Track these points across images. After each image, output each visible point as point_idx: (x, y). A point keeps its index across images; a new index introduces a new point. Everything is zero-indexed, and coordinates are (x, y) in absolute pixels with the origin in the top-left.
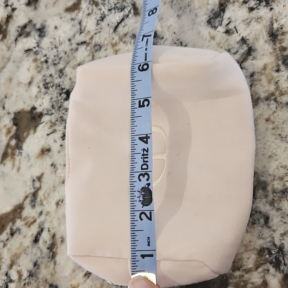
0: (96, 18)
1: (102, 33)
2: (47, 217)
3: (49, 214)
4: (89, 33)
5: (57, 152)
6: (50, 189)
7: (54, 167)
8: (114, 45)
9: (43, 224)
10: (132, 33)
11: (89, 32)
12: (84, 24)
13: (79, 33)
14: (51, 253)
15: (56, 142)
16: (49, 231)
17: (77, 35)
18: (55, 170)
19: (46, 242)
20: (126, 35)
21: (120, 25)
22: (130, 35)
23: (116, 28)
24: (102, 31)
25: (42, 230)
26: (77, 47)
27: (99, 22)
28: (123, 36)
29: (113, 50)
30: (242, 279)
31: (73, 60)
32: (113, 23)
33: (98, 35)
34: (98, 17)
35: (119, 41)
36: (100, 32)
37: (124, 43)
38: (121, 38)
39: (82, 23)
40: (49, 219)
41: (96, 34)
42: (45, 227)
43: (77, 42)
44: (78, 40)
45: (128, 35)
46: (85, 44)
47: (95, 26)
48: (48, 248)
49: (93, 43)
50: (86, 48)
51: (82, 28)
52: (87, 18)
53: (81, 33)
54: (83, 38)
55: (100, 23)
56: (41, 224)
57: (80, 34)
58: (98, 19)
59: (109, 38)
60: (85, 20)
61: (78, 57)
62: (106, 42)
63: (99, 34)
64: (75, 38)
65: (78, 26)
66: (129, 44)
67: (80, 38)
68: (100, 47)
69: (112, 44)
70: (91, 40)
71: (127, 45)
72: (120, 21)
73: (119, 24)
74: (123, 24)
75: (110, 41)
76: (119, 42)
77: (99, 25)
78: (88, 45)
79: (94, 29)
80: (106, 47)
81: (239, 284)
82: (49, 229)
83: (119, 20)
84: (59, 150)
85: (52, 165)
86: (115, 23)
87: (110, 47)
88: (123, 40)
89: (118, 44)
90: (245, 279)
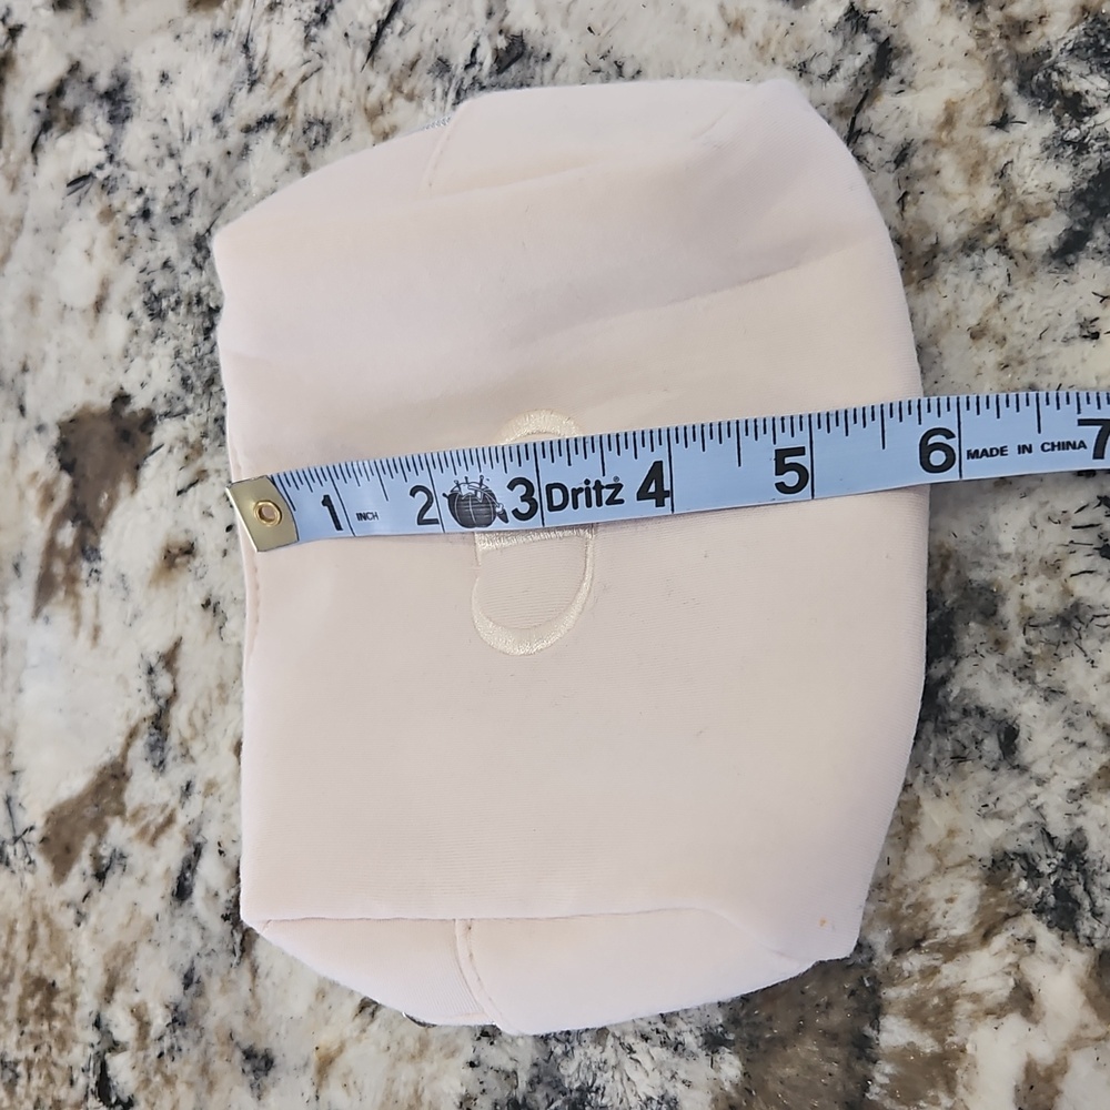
0: (298, 15)
1: (328, 72)
2: (209, 801)
3: (213, 790)
4: (279, 80)
5: (220, 555)
6: (210, 699)
7: (214, 611)
8: (374, 114)
9: (199, 830)
10: (433, 55)
11: (281, 74)
12: (259, 47)
13: (246, 87)
14: (235, 934)
15: (211, 515)
16: (221, 852)
17: (242, 95)
18: (217, 624)
19: (216, 895)
20: (413, 65)
21: (388, 30)
22: (429, 66)
23: (375, 42)
24: (324, 63)
25: (198, 851)
26: (244, 141)
27: (314, 30)
28: (401, 71)
29: (373, 133)
30: (931, 985)
31: (235, 193)
32: (361, 27)
33: (313, 82)
34: (308, 12)
35: (389, 95)
36: (319, 69)
37: (410, 97)
38: (396, 80)
39: (251, 45)
40: (217, 808)
41: (304, 79)
42: (207, 838)
43: (243, 123)
44: (244, 112)
45: (420, 67)
46: (272, 125)
47: (299, 48)
48: (225, 918)
49: (300, 116)
50: (276, 142)
51: (257, 65)
52: (268, 22)
53: (253, 84)
54: (263, 104)
55: (315, 35)
56: (193, 828)
57: (250, 90)
58: (306, 18)
59: (353, 86)
60: (263, 29)
61: (253, 180)
62: (345, 105)
63: (315, 77)
64: (235, 105)
65: (242, 60)
66: (426, 101)
67: (252, 105)
68: (327, 128)
69: (366, 110)
70: (291, 107)
71: (420, 106)
72: (386, 14)
73: (383, 25)
74: (398, 24)
75: (358, 98)
76: (391, 100)
77: (315, 41)
78: (282, 130)
79: (298, 60)
80: (346, 124)
81: (924, 1004)
82: (219, 844)
83: (384, 10)
84: (225, 545)
85: (206, 605)
86: (370, 27)
87: (360, 121)
88: (406, 89)
89: (386, 109)
90: (944, 984)
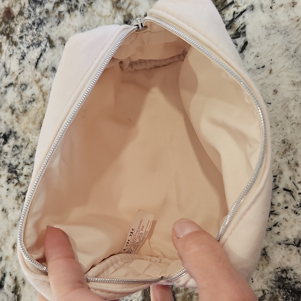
0: (17, 57)
1: (25, 72)
2: (7, 262)
3: (8, 259)
4: (14, 74)
5: (6, 197)
6: (5, 235)
7: (5, 212)
8: (38, 82)
9: (5, 270)
10: (51, 66)
11: (14, 73)
12: (8, 66)
13: (5, 76)
14: (16, 296)
15: (3, 186)
16: (11, 275)
17: (4, 78)
18: (6, 215)
19: (10, 286)
20: (46, 69)
21: (40, 61)
22: (51, 69)
23: (37, 64)
24: (25, 69)
25: (5, 275)
26: (5, 90)
27: (21, 61)
28: (44, 71)
29: (38, 86)
30: (187, 292)
31: (4, 103)
32: (33, 60)
33: (22, 74)
34: (20, 56)
35: (41, 77)
36: (23, 71)
37: (46, 77)
38: (43, 73)
39: (6, 65)
40: (9, 263)
41: (20, 74)
42: (7, 271)
43: (5, 85)
44: (5, 82)
45: (48, 70)
46: (12, 85)
47: (18, 66)
48: (13, 292)
49: (19, 83)
50: (13, 90)
51: (7, 70)
52: (10, 59)
53: (7, 75)
54: (10, 80)
55: (22, 63)
56: (3, 269)
57: (6, 77)
58: (19, 58)
59: (32, 75)
60: (9, 61)
61: (8, 99)
62: (30, 80)
63: (22, 73)
64: (3, 81)
65: (3, 69)
66: (50, 78)
67: (7, 80)
68: (26, 85)
69: (36, 81)
70: (17, 81)
71: (49, 79)
72: (39, 56)
73: (38, 59)
74: (42, 59)
75: (34, 78)
76: (42, 78)
77: (22, 64)
78: (15, 87)
79: (18, 69)
80: (31, 85)
81: (186, 297)
82: (10, 273)
83: (38, 56)
84: (7, 194)
85: (3, 210)
86: (35, 60)
87: (34, 84)
88: (45, 75)
89: (41, 80)
90: (190, 292)
